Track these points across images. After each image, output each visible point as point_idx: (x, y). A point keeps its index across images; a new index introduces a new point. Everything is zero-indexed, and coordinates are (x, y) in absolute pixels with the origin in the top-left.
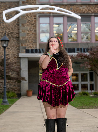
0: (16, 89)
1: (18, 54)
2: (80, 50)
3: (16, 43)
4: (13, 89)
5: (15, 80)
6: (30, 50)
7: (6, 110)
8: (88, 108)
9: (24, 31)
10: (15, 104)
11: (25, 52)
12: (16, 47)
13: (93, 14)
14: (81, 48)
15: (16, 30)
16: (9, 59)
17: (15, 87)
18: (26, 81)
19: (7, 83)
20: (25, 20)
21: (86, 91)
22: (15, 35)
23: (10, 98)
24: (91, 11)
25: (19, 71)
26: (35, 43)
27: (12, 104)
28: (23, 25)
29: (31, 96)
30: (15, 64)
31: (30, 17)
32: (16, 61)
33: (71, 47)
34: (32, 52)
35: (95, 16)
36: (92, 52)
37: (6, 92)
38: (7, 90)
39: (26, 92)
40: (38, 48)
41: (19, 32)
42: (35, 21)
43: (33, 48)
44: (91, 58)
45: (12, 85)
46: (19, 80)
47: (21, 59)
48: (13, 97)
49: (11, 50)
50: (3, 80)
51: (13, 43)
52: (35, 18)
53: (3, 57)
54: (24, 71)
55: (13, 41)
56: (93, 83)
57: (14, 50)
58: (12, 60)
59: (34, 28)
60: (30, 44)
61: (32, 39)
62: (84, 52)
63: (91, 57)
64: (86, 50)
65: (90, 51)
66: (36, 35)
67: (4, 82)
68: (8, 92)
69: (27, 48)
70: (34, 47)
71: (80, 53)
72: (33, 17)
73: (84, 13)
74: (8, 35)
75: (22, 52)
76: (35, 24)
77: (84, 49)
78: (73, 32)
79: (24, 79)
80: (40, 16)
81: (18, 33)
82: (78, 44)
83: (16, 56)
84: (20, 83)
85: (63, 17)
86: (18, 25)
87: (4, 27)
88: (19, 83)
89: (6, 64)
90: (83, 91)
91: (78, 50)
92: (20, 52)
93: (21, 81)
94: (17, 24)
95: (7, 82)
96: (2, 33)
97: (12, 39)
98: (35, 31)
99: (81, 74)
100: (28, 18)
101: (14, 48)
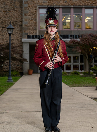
0: (19, 69)
1: (21, 39)
2: (72, 36)
3: (20, 30)
4: (17, 68)
5: (18, 61)
6: (31, 36)
7: (11, 87)
8: (78, 86)
9: (26, 20)
10: (18, 81)
11: (27, 38)
12: (20, 33)
13: (84, 7)
14: (73, 34)
15: (20, 19)
16: (13, 43)
17: (18, 67)
18: (27, 62)
19: (11, 64)
20: (27, 10)
21: (77, 71)
22: (19, 23)
23: (14, 76)
24: (82, 4)
25: (21, 53)
26: (35, 30)
27: (16, 82)
28: (25, 15)
29: (31, 75)
30: (18, 48)
31: (31, 8)
32: (19, 45)
33: (65, 34)
34: (33, 37)
35: (86, 8)
36: (82, 39)
37: (11, 71)
38: (12, 69)
39: (27, 71)
40: (38, 34)
41: (22, 20)
42: (36, 12)
43: (34, 35)
44: (82, 44)
45: (16, 65)
46: (22, 61)
47: (24, 43)
48: (16, 75)
49: (16, 35)
50: (9, 61)
51: (17, 30)
52: (36, 9)
53: (9, 41)
54: (26, 53)
55: (17, 28)
56: (83, 64)
57: (18, 35)
58: (16, 44)
59: (35, 17)
60: (31, 31)
61: (33, 26)
62: (76, 38)
63: (81, 42)
64: (77, 37)
65: (80, 37)
66: (36, 23)
67: (9, 62)
68: (13, 71)
69: (28, 34)
70: (35, 33)
71: (73, 39)
72: (34, 8)
73: (76, 5)
74: (13, 23)
75: (24, 38)
76: (35, 14)
77: (76, 36)
78: (67, 21)
79: (25, 60)
80: (40, 8)
81: (22, 22)
82: (71, 31)
83: (20, 41)
84: (23, 63)
85: (59, 8)
86: (22, 14)
87: (10, 16)
88: (21, 64)
89: (11, 47)
90: (75, 71)
91: (71, 36)
92: (23, 37)
93: (23, 62)
94: (20, 14)
95: (12, 62)
96: (8, 21)
97: (16, 26)
98: (36, 20)
99: (73, 56)
100: (30, 9)
101: (18, 34)
